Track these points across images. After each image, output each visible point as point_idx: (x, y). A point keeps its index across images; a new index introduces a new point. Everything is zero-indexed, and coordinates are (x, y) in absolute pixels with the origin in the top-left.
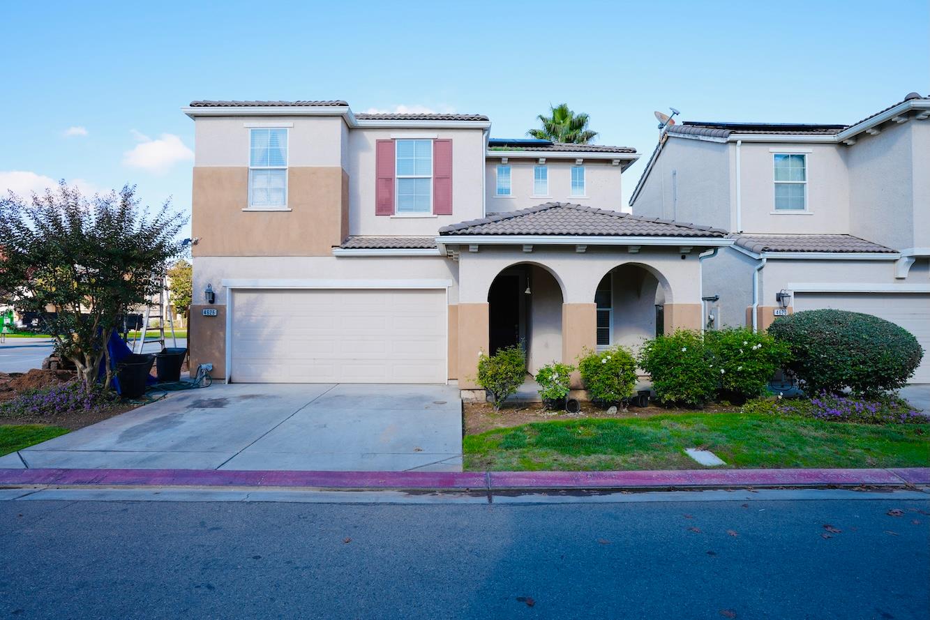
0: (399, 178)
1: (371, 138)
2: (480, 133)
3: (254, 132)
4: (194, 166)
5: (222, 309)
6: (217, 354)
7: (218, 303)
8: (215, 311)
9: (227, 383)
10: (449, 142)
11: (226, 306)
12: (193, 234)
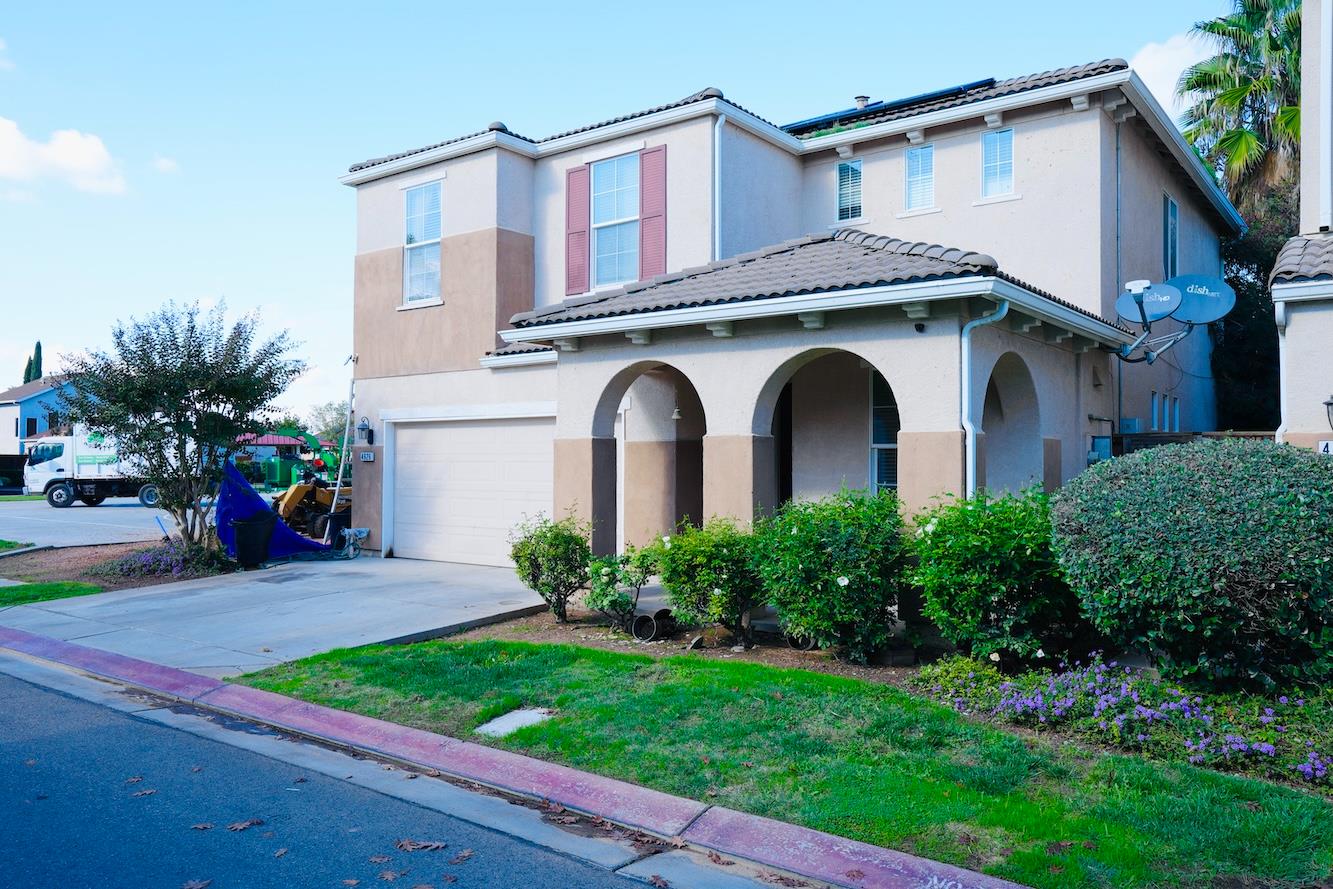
0: (598, 229)
1: (560, 167)
2: (708, 123)
3: (411, 194)
4: (355, 254)
5: (378, 453)
6: (375, 515)
7: (377, 443)
8: (372, 454)
9: (383, 556)
10: (662, 150)
11: (382, 447)
12: (355, 351)
